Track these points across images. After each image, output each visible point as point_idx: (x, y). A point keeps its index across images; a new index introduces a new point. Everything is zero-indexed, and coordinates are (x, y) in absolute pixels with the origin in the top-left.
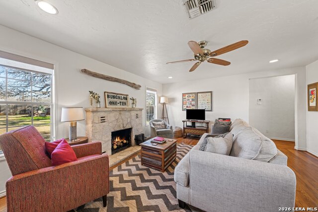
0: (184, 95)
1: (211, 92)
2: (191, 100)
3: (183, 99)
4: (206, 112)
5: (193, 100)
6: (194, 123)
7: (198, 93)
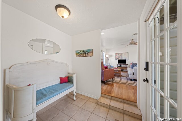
0: (116, 54)
1: (128, 53)
2: (119, 56)
3: (116, 55)
4: (126, 61)
5: (120, 56)
6: (121, 65)
7: (122, 53)
